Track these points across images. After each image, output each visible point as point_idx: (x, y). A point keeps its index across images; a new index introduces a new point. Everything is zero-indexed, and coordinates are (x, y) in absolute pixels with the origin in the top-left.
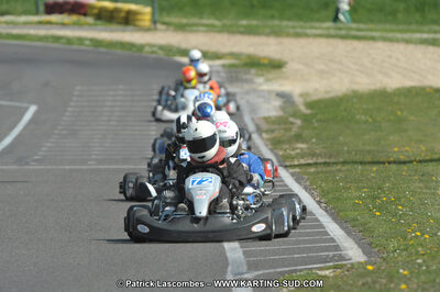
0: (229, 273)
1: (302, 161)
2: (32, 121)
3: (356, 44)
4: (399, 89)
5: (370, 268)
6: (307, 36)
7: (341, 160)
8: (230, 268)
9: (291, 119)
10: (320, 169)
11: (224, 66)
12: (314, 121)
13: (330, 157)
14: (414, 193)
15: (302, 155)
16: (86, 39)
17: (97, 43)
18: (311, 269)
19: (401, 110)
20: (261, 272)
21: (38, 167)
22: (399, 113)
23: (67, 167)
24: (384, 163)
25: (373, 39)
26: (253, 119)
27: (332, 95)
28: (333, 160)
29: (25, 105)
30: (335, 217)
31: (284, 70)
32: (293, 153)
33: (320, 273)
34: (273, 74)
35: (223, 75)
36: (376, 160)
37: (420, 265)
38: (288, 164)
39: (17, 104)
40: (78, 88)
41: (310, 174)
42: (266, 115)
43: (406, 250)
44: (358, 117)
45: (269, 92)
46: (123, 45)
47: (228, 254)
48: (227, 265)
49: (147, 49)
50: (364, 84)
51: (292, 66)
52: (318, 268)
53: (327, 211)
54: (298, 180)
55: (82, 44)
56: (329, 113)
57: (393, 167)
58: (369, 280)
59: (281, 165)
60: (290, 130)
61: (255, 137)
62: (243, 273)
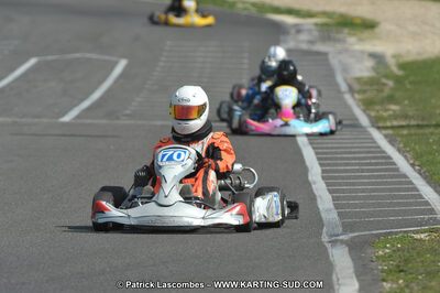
0: (324, 234)
1: (395, 123)
2: (123, 75)
7: (434, 123)
8: (325, 229)
9: (384, 81)
10: (413, 131)
11: (316, 24)
12: (407, 82)
13: (423, 119)
18: (405, 232)
20: (356, 234)
21: (128, 122)
26: (345, 80)
27: (425, 56)
28: (425, 123)
29: (114, 59)
30: (430, 180)
31: (377, 30)
32: (385, 114)
33: (417, 236)
34: (366, 34)
35: (316, 33)
38: (381, 125)
39: (107, 58)
40: (168, 43)
41: (402, 136)
42: (358, 75)
45: (362, 52)
47: (324, 215)
48: (323, 225)
49: (239, 5)
51: (385, 27)
52: (413, 232)
53: (420, 174)
54: (392, 141)
56: (424, 76)
59: (373, 126)
60: (382, 91)
61: (348, 97)
62: (338, 235)
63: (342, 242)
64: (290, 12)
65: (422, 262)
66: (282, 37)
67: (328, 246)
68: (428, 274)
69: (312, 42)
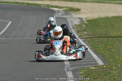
1: (86, 37)
2: (10, 26)
3: (100, 4)
4: (112, 17)
5: (105, 67)
6: (87, 2)
7: (96, 36)
8: (65, 67)
9: (83, 25)
10: (91, 39)
11: (63, 10)
12: (89, 25)
13: (94, 35)
14: (117, 46)
15: (86, 35)
16: (25, 3)
17: (28, 4)
18: (88, 67)
19: (113, 23)
20: (74, 68)
21: (11, 39)
22: (112, 23)
23: (20, 39)
24: (108, 37)
25: (105, 3)
26: (72, 25)
27: (94, 18)
28: (94, 36)
29: (8, 21)
30: (95, 52)
31: (80, 11)
32: (83, 34)
33: (91, 68)
34: (78, 12)
35: (63, 13)
36: (106, 36)
37: (119, 66)
38: (82, 37)
39: (6, 21)
40: (23, 16)
41: (88, 40)
42: (75, 24)
43: (115, 62)
44: (101, 24)
45: (76, 17)
46: (35, 4)
47: (65, 63)
49: (42, 5)
50: (103, 15)
51: (82, 10)
52: (90, 67)
53: (92, 51)
54: (84, 42)
55: (24, 4)
56: (93, 23)
57: (111, 38)
58: (104, 70)
59: (80, 38)
60: (82, 28)
61: (72, 30)
62: (69, 68)
63: (70, 70)
64: (56, 7)
65: (92, 75)
66: (54, 14)
67: (66, 71)
68: (94, 78)
69: (62, 15)
